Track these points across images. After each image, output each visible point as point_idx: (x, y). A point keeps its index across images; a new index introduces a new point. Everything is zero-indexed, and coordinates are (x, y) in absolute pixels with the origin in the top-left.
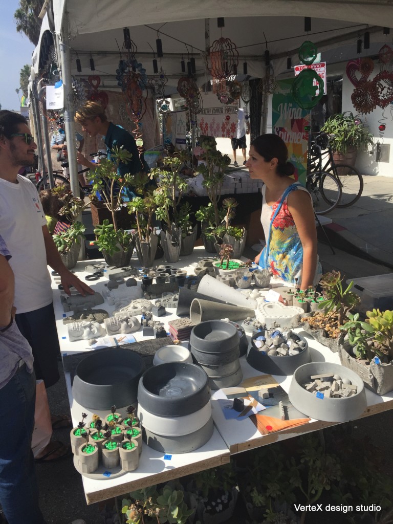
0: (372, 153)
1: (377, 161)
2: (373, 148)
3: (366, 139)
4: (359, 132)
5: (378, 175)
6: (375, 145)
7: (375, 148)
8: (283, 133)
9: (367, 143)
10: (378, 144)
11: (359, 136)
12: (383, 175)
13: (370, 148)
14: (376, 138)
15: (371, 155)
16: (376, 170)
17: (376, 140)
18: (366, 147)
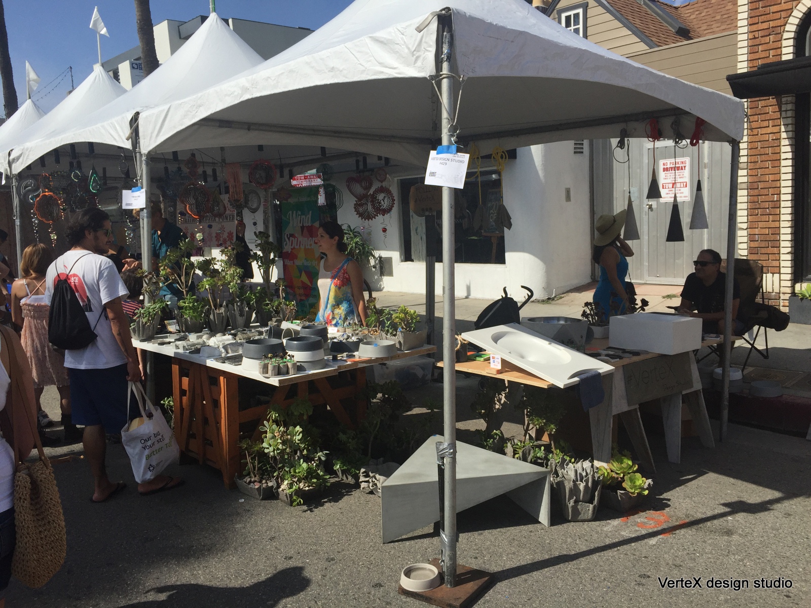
0: (374, 267)
1: (381, 276)
2: (375, 262)
3: (368, 252)
4: (359, 245)
5: (384, 290)
6: (377, 259)
7: (377, 262)
8: (293, 239)
9: (368, 257)
10: (380, 258)
11: (359, 249)
12: (389, 290)
13: (372, 262)
14: (377, 251)
15: (374, 270)
16: (381, 285)
17: (377, 254)
18: (369, 261)
